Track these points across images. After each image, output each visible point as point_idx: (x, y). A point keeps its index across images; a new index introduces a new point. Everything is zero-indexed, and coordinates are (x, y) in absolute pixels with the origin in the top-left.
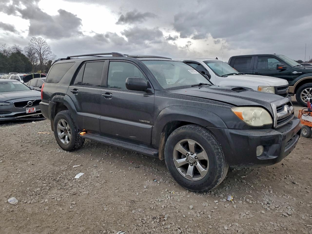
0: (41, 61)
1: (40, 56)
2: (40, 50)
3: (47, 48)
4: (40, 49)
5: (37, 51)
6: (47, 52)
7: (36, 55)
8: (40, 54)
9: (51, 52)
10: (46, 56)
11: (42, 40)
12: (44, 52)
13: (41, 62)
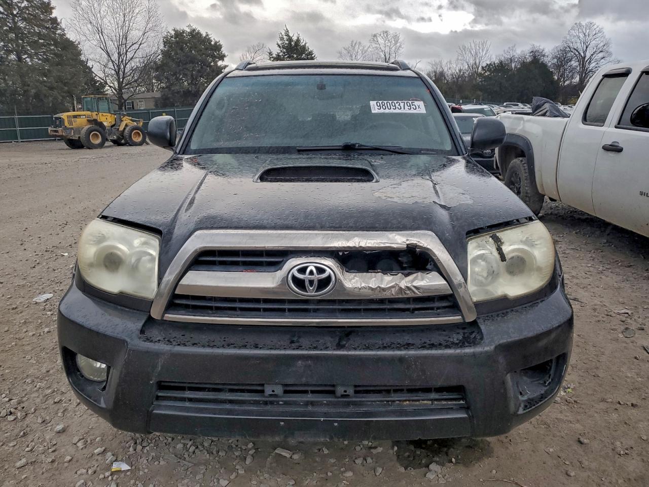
0: (582, 75)
1: (583, 64)
2: (586, 50)
3: (602, 44)
4: (587, 48)
5: (577, 53)
6: (601, 55)
7: (574, 63)
8: (582, 60)
9: (610, 54)
10: (597, 64)
11: (595, 27)
12: (592, 55)
13: (580, 79)
